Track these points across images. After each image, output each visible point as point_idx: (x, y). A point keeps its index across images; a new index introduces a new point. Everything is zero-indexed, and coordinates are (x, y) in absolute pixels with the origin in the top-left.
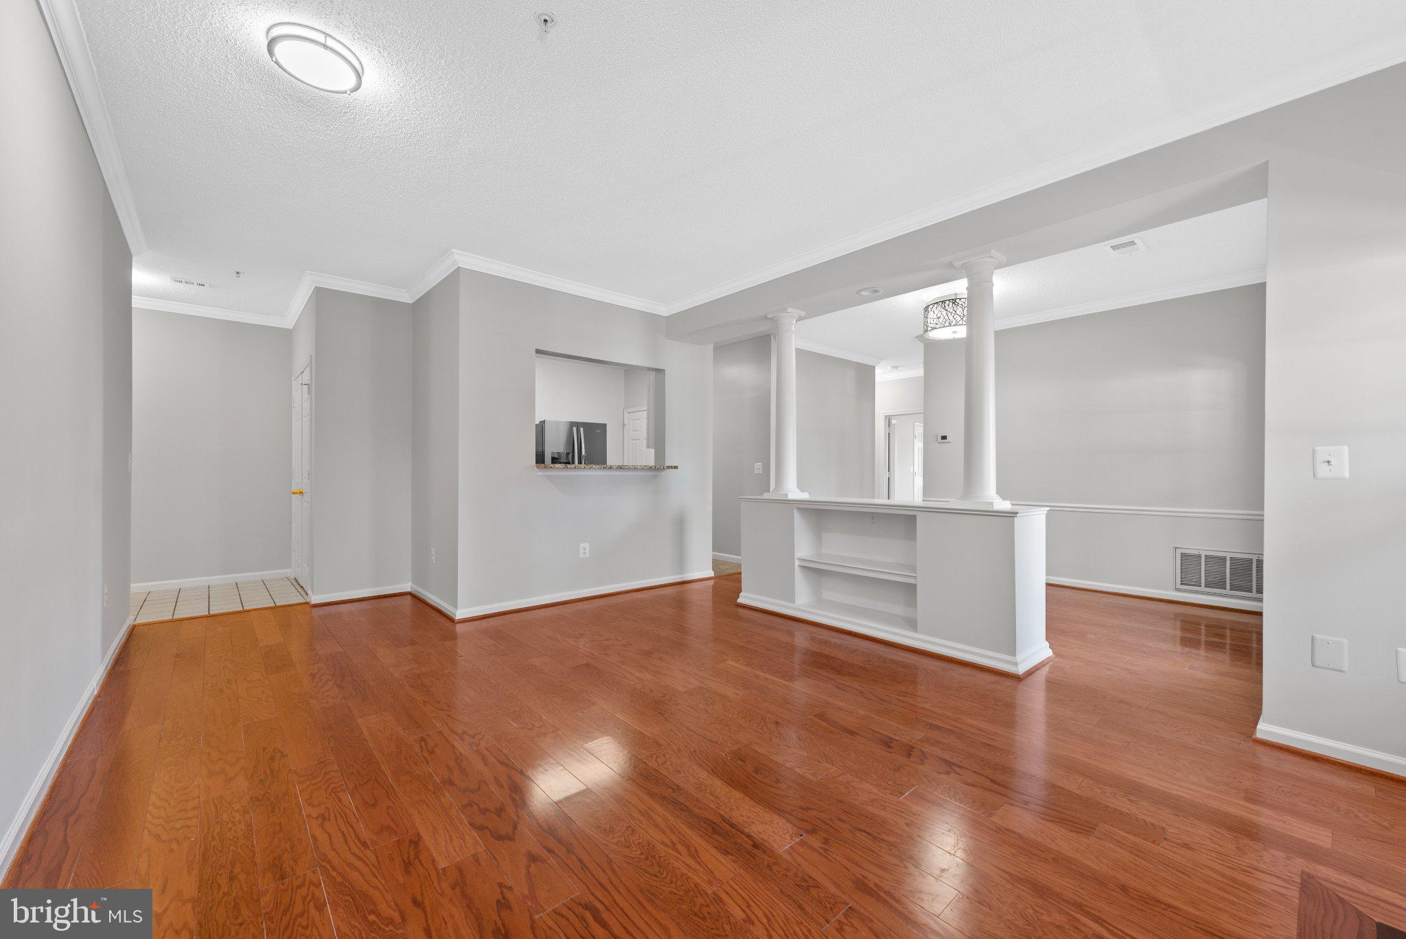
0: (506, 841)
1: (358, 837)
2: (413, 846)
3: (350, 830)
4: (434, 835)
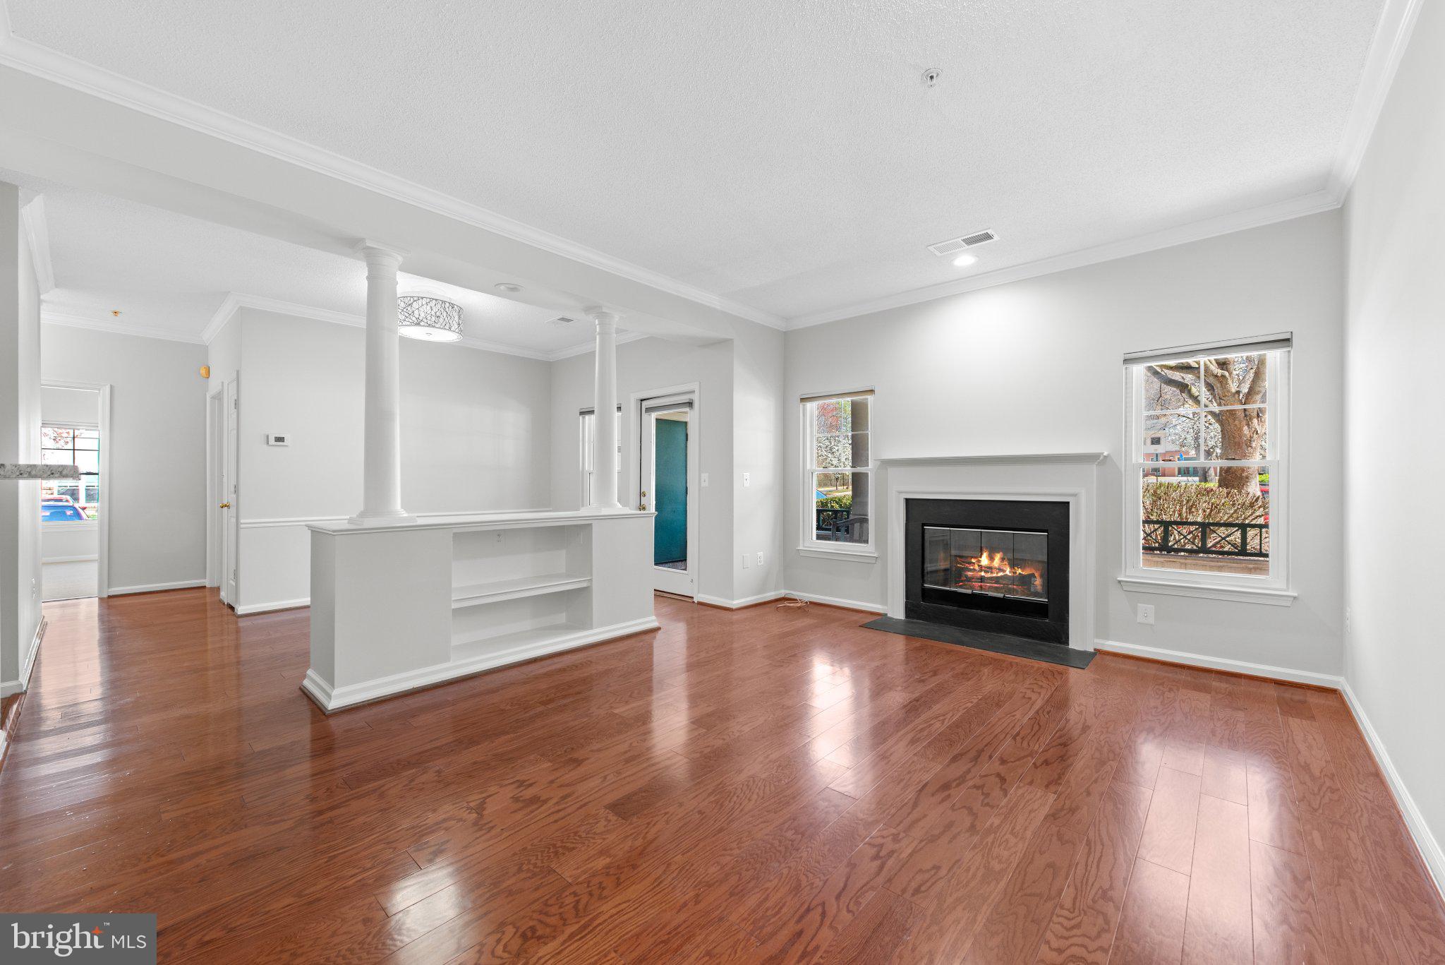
0: (1003, 775)
1: (1089, 854)
2: (1057, 816)
3: (1090, 863)
4: (1036, 810)
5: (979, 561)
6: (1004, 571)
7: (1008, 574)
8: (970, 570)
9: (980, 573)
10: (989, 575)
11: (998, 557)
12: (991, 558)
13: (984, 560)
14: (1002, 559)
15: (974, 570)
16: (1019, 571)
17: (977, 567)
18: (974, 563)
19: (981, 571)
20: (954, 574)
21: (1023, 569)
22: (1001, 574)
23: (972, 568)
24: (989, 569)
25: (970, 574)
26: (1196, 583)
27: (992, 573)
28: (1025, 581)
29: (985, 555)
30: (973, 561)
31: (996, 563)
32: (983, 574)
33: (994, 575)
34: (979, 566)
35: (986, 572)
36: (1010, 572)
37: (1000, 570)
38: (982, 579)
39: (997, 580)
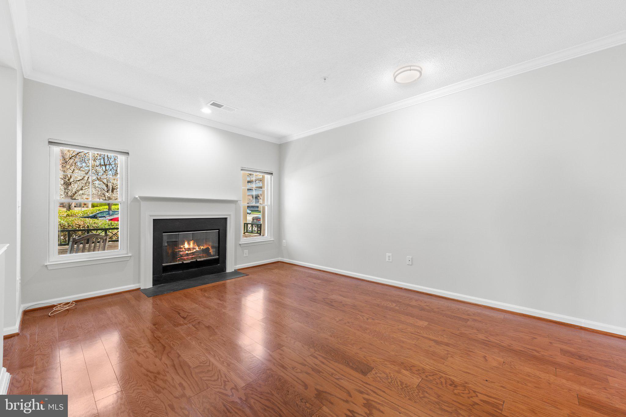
5: (184, 247)
6: (195, 249)
7: (198, 250)
8: (181, 251)
9: (185, 252)
10: (190, 252)
11: (192, 243)
12: (189, 244)
13: (186, 246)
14: (194, 244)
15: (183, 251)
16: (202, 247)
17: (184, 249)
18: (182, 248)
19: (186, 251)
20: (174, 255)
21: (203, 246)
22: (195, 250)
23: (182, 250)
24: (189, 249)
25: (181, 253)
26: (255, 241)
27: (190, 250)
28: (206, 251)
29: (186, 243)
30: (182, 247)
31: (192, 246)
32: (187, 252)
33: (192, 251)
34: (185, 249)
35: (188, 251)
36: (198, 249)
37: (194, 248)
38: (187, 254)
39: (193, 253)
